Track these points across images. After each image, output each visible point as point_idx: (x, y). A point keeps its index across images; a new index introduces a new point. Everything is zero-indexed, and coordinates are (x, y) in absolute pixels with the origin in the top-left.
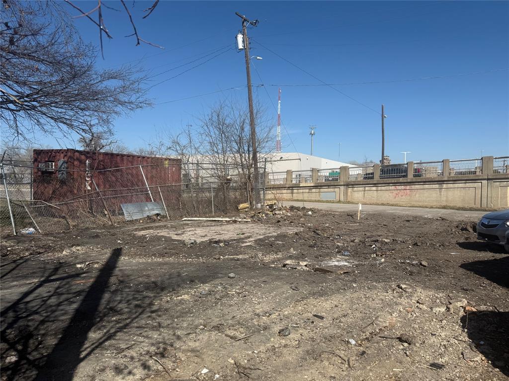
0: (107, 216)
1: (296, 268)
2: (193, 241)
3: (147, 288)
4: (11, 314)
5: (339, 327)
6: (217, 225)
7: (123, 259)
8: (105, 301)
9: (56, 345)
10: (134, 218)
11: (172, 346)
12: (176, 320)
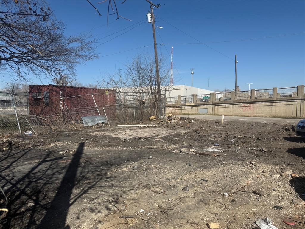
0: (74, 124)
1: (188, 153)
2: (125, 138)
3: (103, 165)
4: (27, 180)
5: (218, 186)
6: (138, 129)
7: (86, 149)
8: (79, 172)
9: (54, 196)
10: (90, 125)
11: (121, 197)
12: (121, 182)
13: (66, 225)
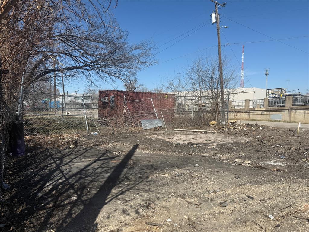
0: (134, 126)
2: (177, 143)
3: (147, 168)
6: (194, 134)
7: (138, 151)
8: (124, 173)
10: (148, 128)
11: (154, 203)
12: (159, 188)
13: (95, 223)
